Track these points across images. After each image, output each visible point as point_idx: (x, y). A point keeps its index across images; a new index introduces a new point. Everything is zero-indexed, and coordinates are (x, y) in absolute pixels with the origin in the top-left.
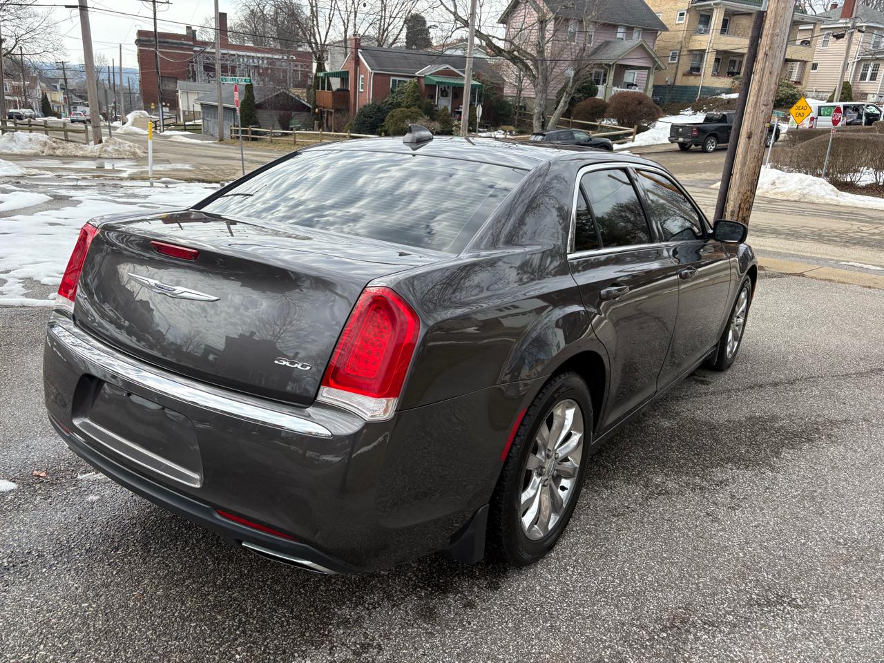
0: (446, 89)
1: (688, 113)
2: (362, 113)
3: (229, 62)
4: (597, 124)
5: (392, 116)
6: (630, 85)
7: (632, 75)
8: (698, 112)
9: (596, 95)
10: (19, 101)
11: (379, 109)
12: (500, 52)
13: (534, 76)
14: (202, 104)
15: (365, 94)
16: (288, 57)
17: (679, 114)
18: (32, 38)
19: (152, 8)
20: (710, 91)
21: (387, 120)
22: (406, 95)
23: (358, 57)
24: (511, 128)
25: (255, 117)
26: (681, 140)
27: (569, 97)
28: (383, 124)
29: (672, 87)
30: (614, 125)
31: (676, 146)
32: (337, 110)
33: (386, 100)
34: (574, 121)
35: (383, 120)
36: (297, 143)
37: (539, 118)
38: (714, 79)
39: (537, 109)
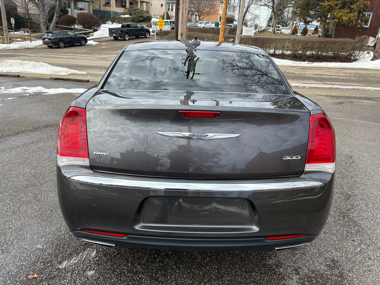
1: (109, 23)
4: (73, 27)
6: (81, 9)
7: (81, 5)
8: (114, 23)
9: (68, 13)
17: (106, 24)
20: (116, 13)
24: (28, 30)
26: (114, 35)
27: (58, 14)
29: (100, 11)
30: (81, 28)
31: (112, 38)
34: (60, 26)
37: (44, 25)
38: (117, 8)
39: (42, 20)
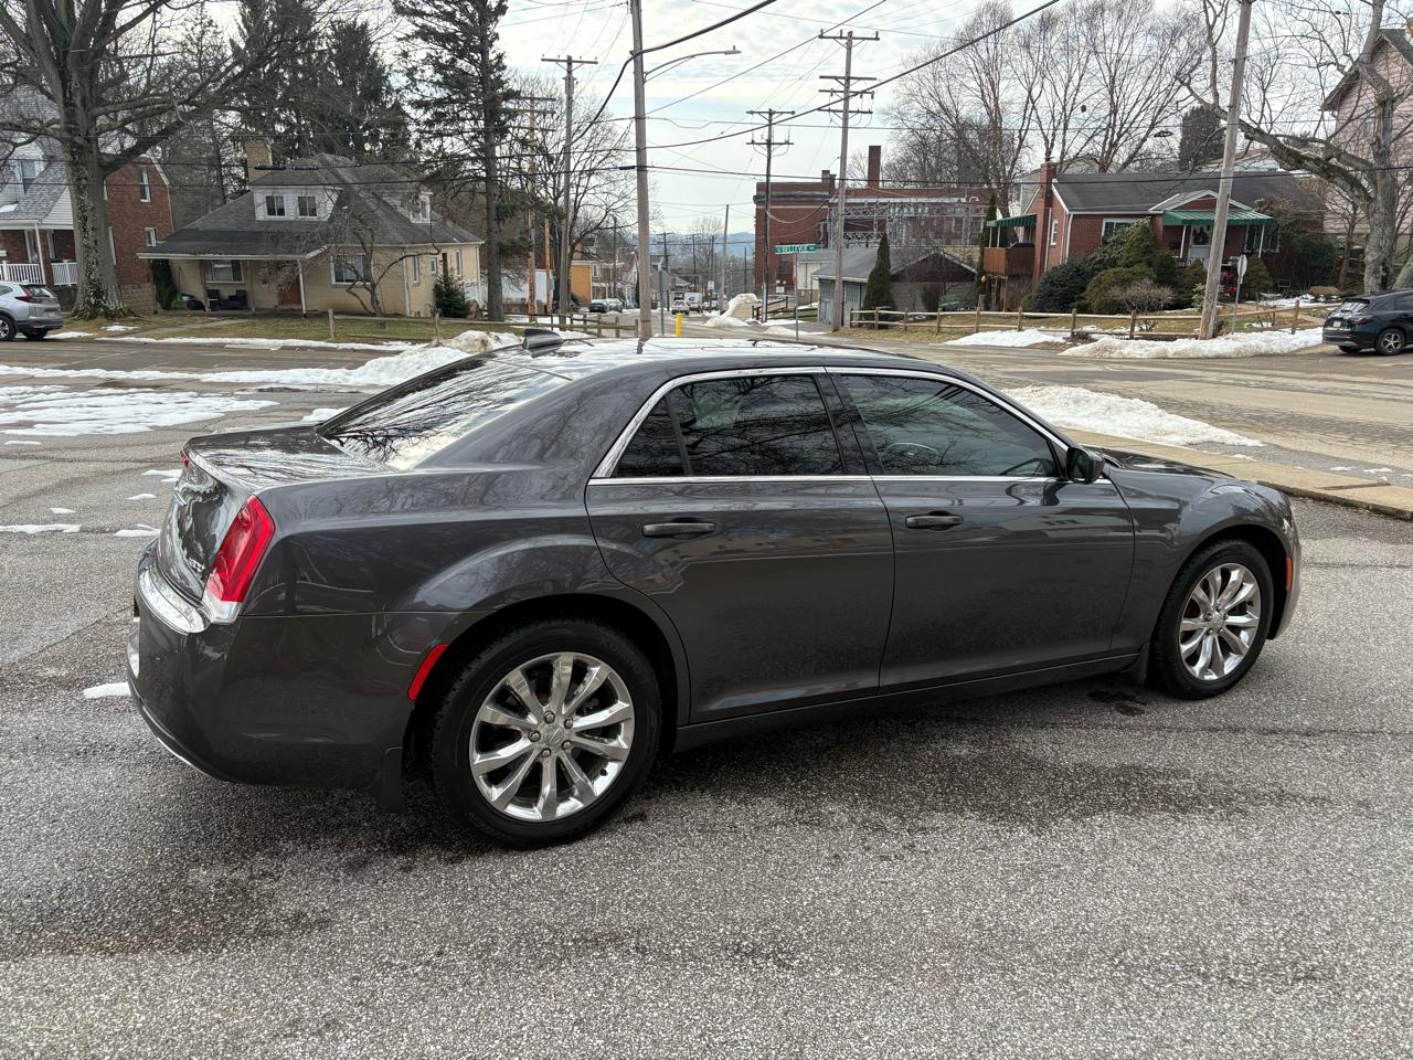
0: (1205, 230)
2: (1051, 281)
3: (876, 215)
5: (1099, 281)
10: (609, 288)
11: (1078, 270)
12: (1299, 162)
13: (1368, 198)
14: (820, 280)
15: (1058, 249)
16: (967, 199)
18: (625, 205)
19: (766, 153)
21: (1089, 288)
22: (1126, 247)
23: (1052, 191)
24: (1332, 289)
25: (888, 293)
28: (1083, 295)
32: (1013, 277)
33: (1092, 256)
35: (1083, 289)
36: (943, 330)
37: (1376, 271)
39: (1372, 256)
